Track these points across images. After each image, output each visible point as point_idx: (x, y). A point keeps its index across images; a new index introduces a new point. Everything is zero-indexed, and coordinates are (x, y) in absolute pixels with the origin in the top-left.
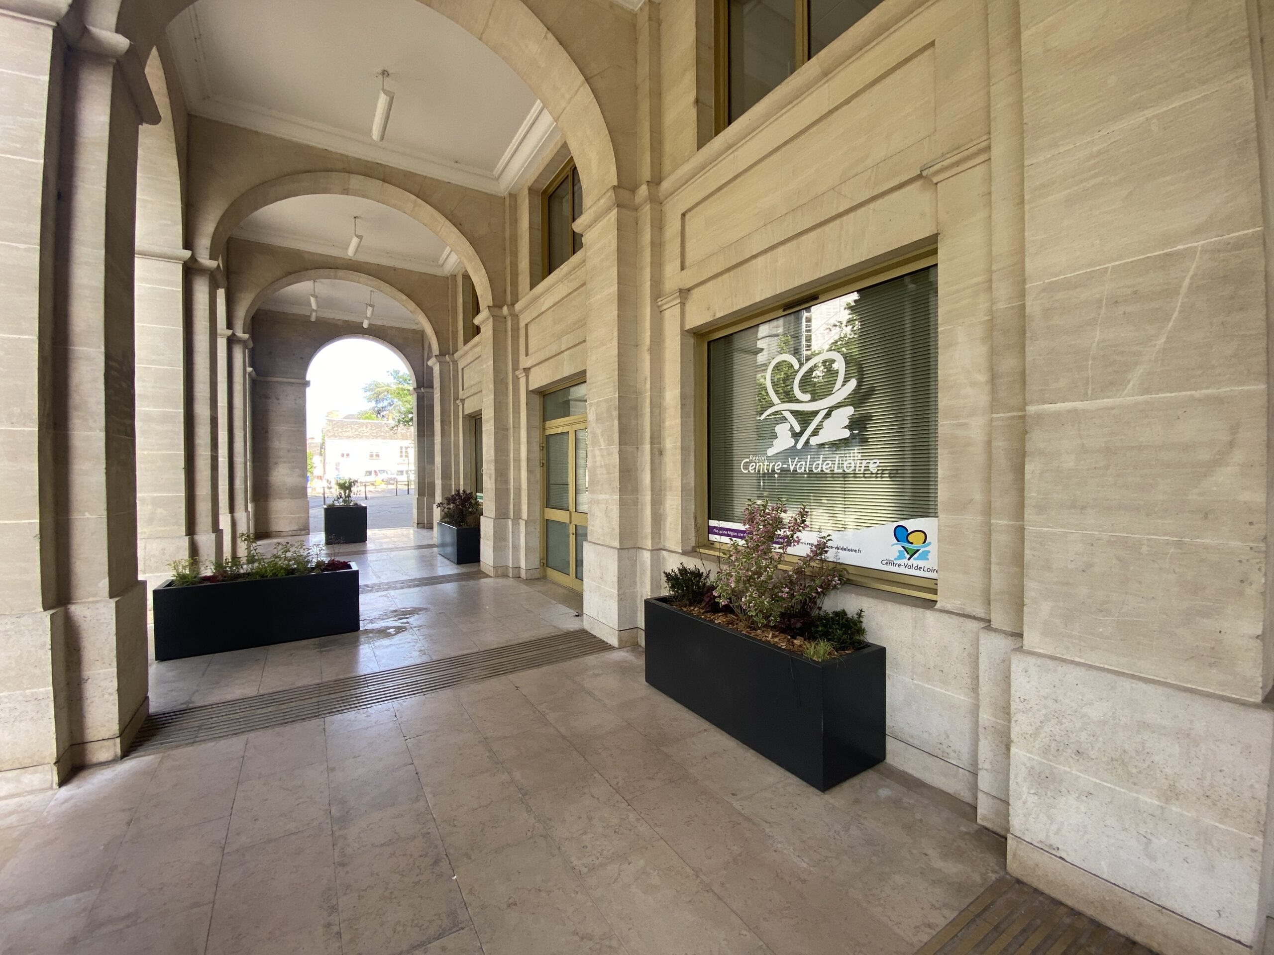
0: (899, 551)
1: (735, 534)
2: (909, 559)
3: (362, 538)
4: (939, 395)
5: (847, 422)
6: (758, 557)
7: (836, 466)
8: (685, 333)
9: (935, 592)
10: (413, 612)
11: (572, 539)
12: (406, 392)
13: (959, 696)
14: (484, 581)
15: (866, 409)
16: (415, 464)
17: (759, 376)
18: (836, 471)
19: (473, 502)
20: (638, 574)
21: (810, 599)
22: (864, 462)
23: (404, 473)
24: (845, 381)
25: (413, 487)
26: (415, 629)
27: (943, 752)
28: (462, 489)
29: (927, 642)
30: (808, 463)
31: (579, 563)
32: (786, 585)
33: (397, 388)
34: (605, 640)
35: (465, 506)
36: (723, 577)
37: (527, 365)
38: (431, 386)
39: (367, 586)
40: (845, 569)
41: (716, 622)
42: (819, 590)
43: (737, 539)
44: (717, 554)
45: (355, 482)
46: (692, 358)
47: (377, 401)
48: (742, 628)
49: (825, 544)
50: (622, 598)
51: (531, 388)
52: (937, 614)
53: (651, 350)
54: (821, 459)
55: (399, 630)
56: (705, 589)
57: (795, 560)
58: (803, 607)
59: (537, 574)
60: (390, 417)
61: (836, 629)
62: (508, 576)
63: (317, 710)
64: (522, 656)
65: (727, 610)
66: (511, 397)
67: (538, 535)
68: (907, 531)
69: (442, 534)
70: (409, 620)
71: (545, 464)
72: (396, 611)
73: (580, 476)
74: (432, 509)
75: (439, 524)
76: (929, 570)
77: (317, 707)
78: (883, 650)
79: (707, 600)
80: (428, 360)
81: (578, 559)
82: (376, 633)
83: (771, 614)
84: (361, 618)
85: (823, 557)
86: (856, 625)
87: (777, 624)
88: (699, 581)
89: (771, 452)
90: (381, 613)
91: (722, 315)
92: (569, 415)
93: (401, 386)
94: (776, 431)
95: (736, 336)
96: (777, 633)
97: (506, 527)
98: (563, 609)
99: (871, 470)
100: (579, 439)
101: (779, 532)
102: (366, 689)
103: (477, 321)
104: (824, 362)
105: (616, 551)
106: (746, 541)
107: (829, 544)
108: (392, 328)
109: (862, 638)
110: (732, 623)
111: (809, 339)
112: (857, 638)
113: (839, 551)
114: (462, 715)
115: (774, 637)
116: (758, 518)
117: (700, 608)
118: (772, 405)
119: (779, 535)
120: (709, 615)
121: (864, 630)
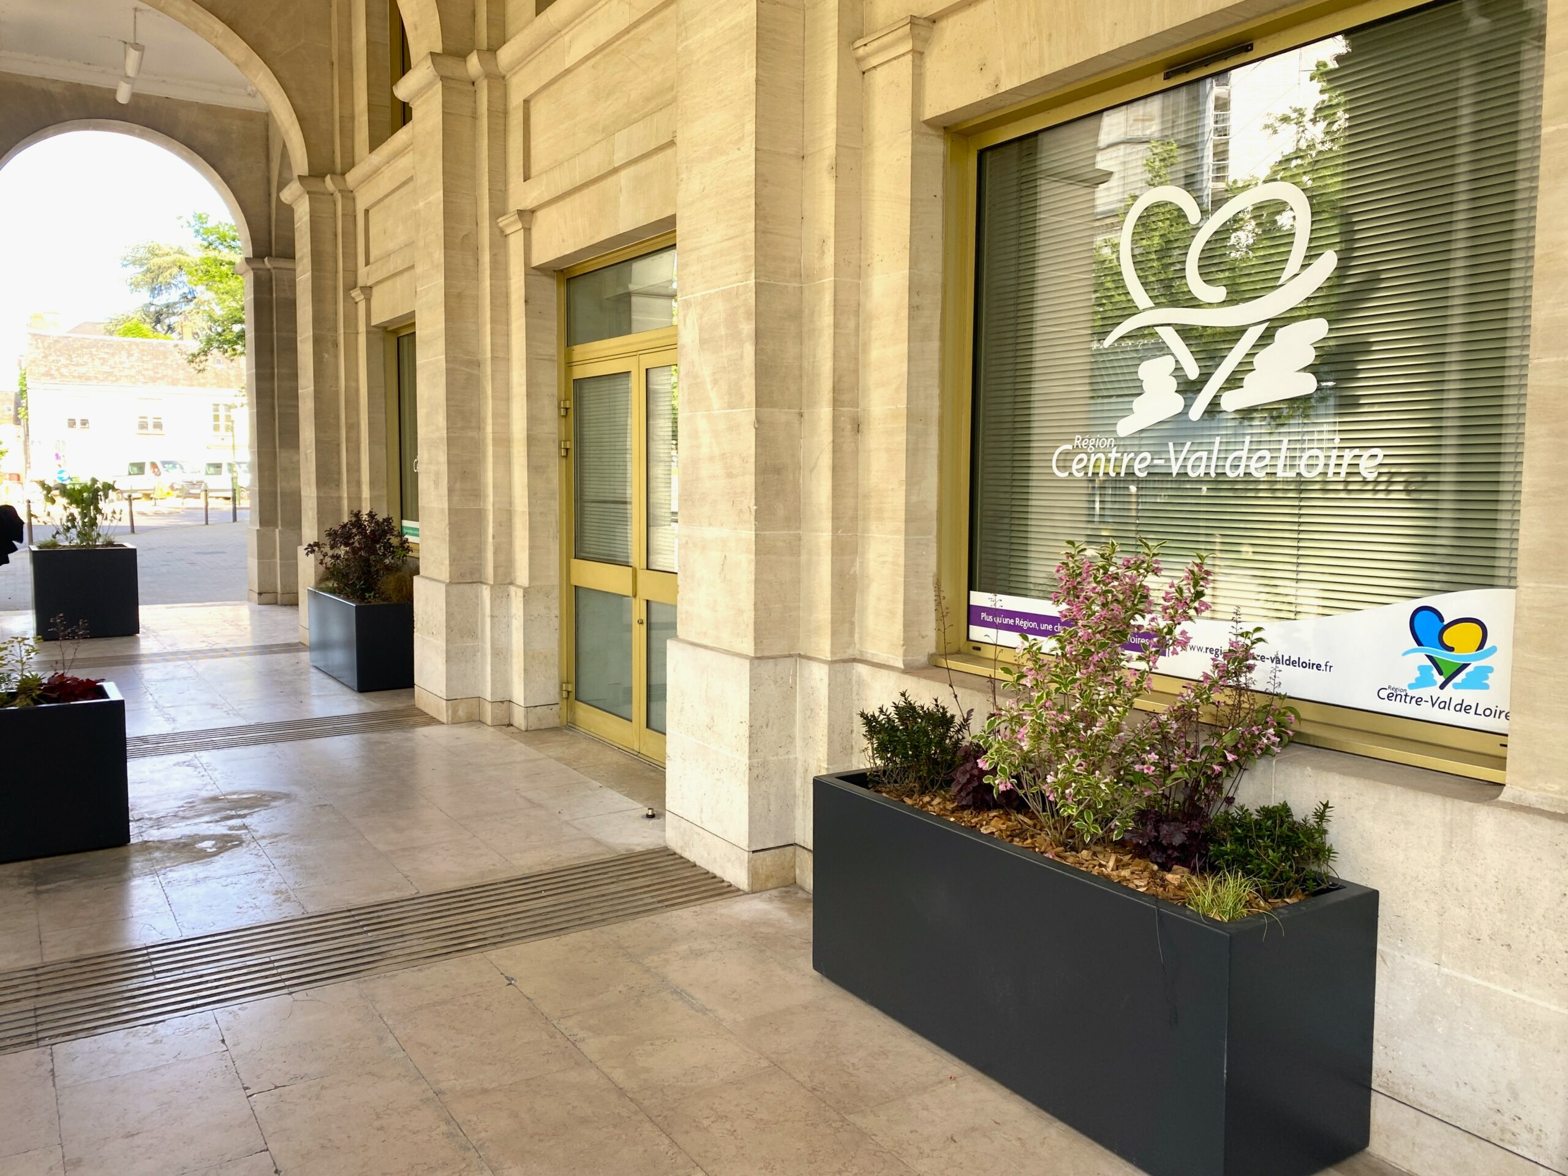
0: (1421, 668)
1: (1034, 625)
2: (1442, 687)
3: (129, 627)
4: (1535, 293)
5: (1310, 357)
6: (1089, 678)
7: (1280, 463)
8: (925, 129)
9: (1500, 762)
10: (257, 801)
11: (639, 633)
12: (225, 269)
13: (1546, 1004)
14: (423, 733)
15: (1356, 326)
16: (251, 447)
17: (1099, 240)
18: (1281, 474)
19: (395, 541)
20: (798, 717)
21: (1209, 777)
22: (1348, 455)
23: (225, 468)
24: (1311, 256)
25: (247, 503)
26: (263, 842)
27: (1503, 1131)
28: (365, 511)
29: (1476, 879)
30: (1215, 456)
31: (655, 693)
32: (1152, 746)
33: (204, 261)
34: (718, 872)
35: (374, 552)
36: (1002, 727)
37: (528, 204)
38: (289, 255)
39: (143, 740)
40: (1292, 710)
41: (983, 830)
42: (1230, 757)
43: (1039, 638)
44: (987, 671)
45: (108, 487)
46: (938, 190)
47: (155, 291)
48: (1045, 844)
49: (1247, 649)
50: (758, 776)
51: (536, 262)
52: (1503, 815)
53: (837, 169)
54: (1247, 446)
55: (226, 843)
56: (960, 754)
57: (1176, 688)
58: (1190, 798)
59: (552, 717)
60: (187, 333)
61: (1266, 848)
62: (481, 722)
63: (33, 1029)
64: (521, 907)
65: (1012, 802)
66: (487, 283)
67: (555, 623)
68: (1441, 619)
69: (322, 620)
70: (247, 821)
71: (572, 453)
72: (215, 799)
73: (658, 484)
74: (295, 557)
75: (313, 595)
76: (1488, 712)
77: (33, 1021)
78: (1369, 900)
79: (963, 779)
80: (280, 188)
81: (654, 682)
82: (170, 850)
83: (1114, 815)
84: (132, 815)
85: (1242, 679)
86: (1311, 838)
87: (1128, 836)
88: (943, 737)
89: (1126, 427)
90: (181, 803)
91: (1016, 83)
92: (628, 331)
93: (212, 254)
94: (1141, 376)
95: (1045, 138)
96: (1126, 858)
97: (475, 604)
98: (616, 799)
99: (1364, 473)
100: (656, 392)
101: (1139, 620)
102: (150, 981)
103: (403, 90)
104: (1259, 207)
105: (746, 664)
106: (1059, 640)
107: (1258, 649)
108: (188, 105)
109: (1324, 869)
110: (1021, 834)
111: (1221, 154)
112: (1315, 868)
113: (1280, 666)
114: (381, 1040)
115: (1119, 866)
116: (1090, 585)
117: (945, 799)
118: (1131, 310)
119: (1140, 627)
120: (966, 814)
121: (1330, 851)
